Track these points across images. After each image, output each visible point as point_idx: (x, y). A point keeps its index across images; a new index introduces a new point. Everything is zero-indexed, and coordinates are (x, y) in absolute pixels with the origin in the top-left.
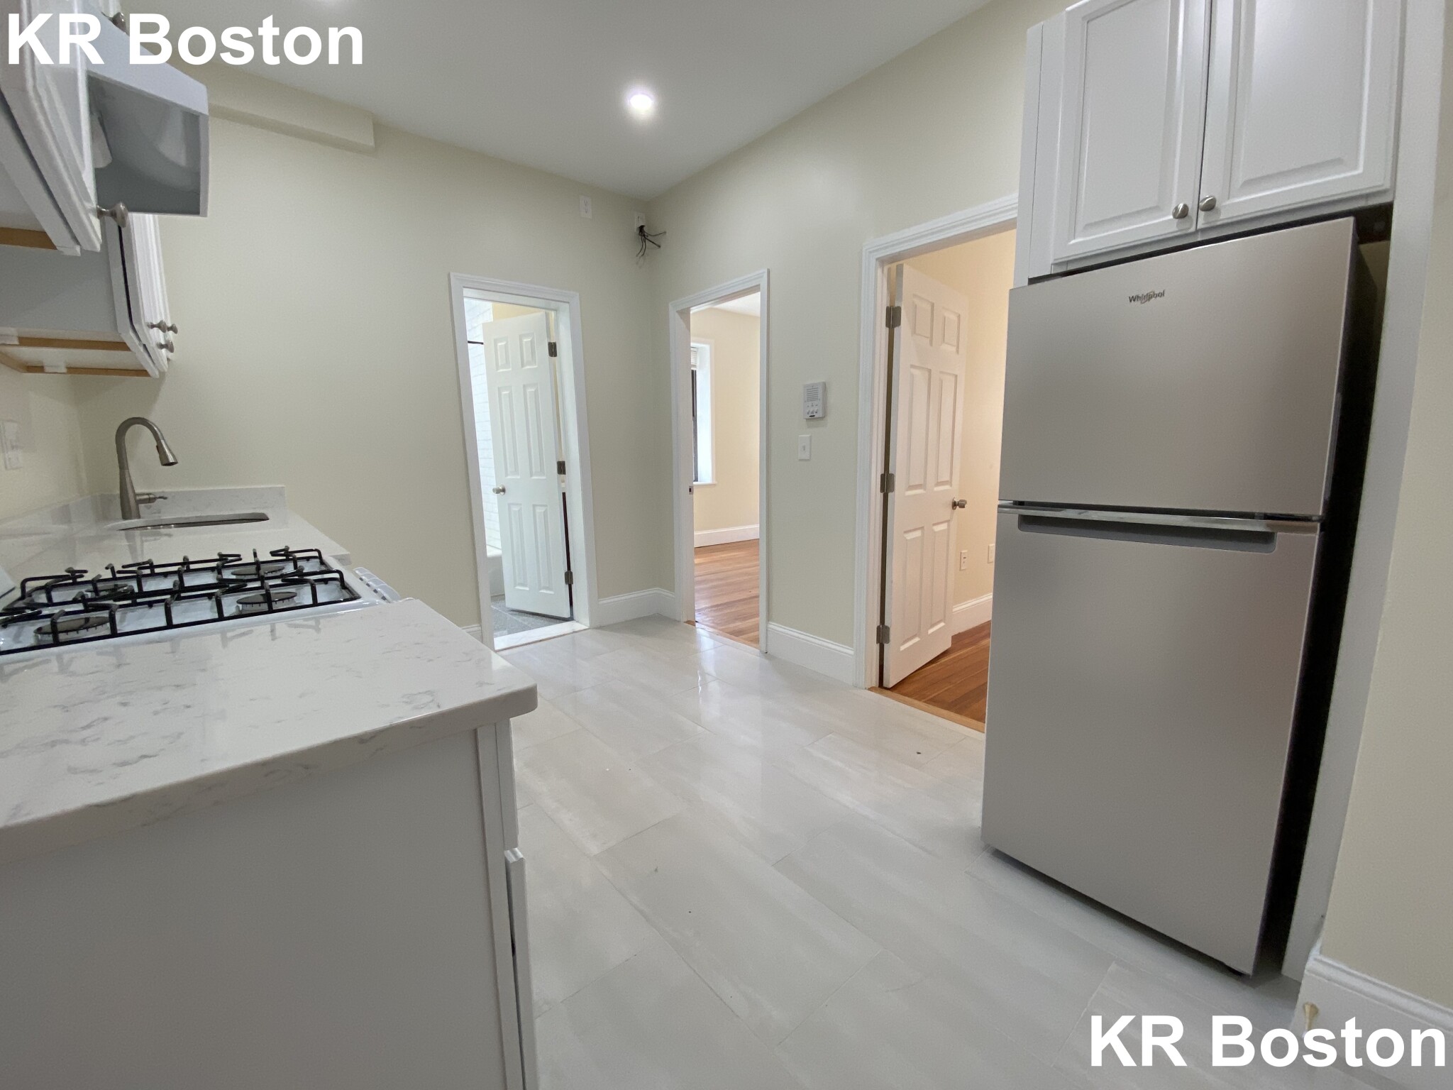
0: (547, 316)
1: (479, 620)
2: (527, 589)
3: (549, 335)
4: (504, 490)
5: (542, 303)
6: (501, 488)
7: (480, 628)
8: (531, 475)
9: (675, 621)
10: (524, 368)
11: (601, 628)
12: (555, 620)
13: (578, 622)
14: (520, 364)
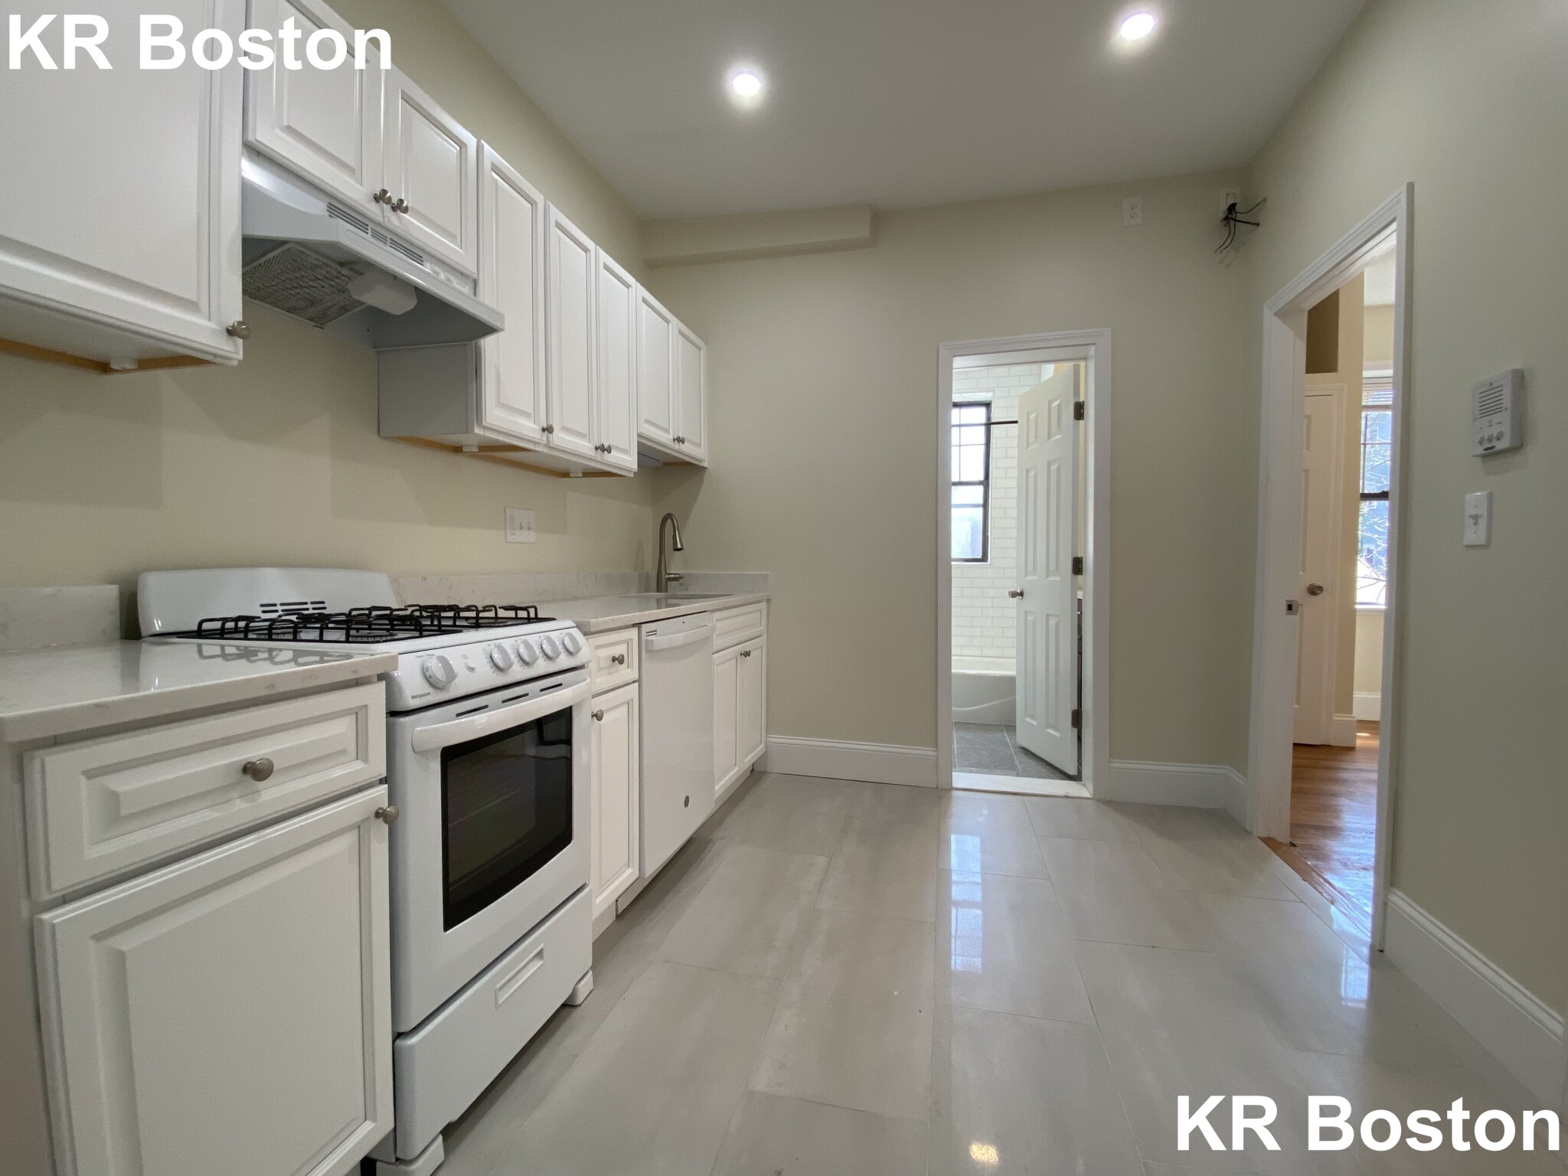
0: (1076, 369)
1: (936, 745)
2: (1035, 723)
3: (1076, 392)
4: (1021, 594)
5: (1069, 352)
6: (1019, 591)
7: (935, 754)
8: (1047, 576)
9: (1246, 830)
10: (1051, 440)
11: (1109, 803)
12: (1061, 776)
13: (1084, 785)
14: (1047, 436)
